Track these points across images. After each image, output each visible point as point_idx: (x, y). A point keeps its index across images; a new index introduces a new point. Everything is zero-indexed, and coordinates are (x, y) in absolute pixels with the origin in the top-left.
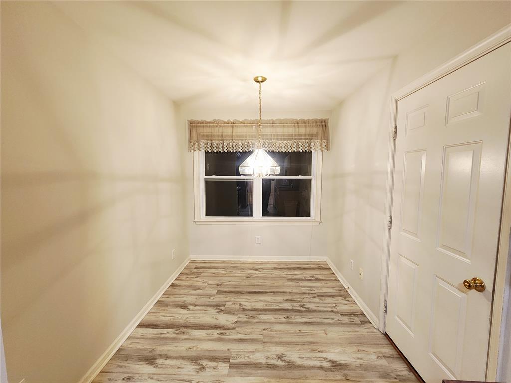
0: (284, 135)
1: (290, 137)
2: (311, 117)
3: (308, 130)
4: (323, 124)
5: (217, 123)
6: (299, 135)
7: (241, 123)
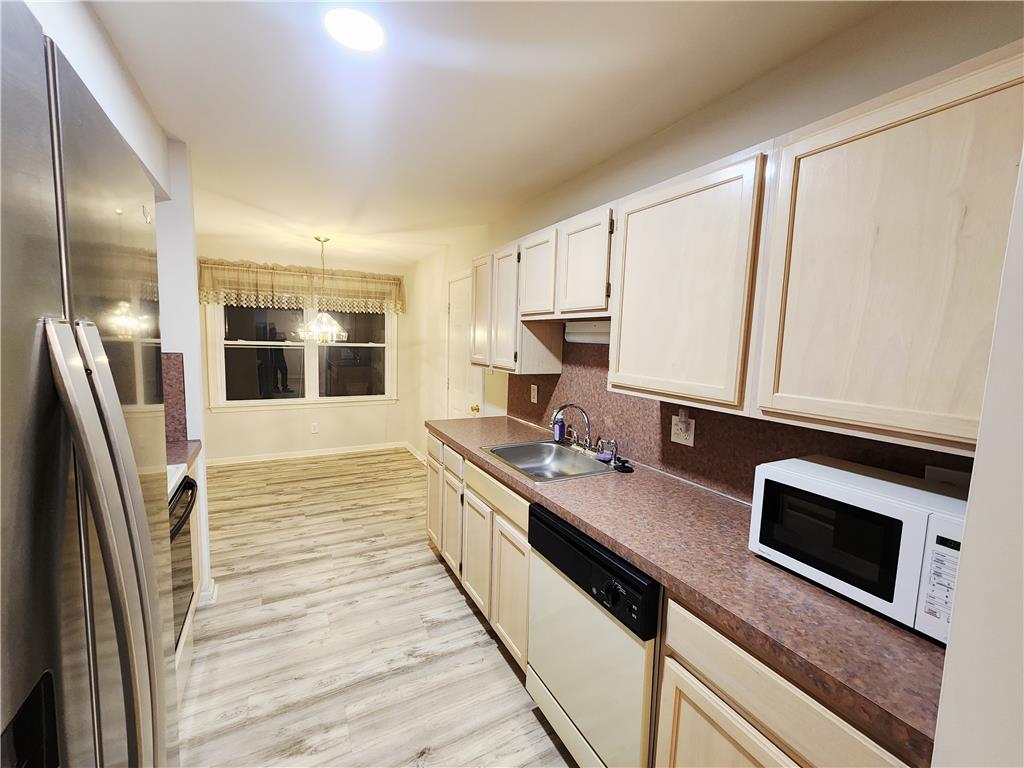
0: (348, 291)
1: (355, 294)
2: (383, 272)
3: (379, 288)
4: (398, 282)
5: (247, 267)
6: (368, 292)
7: (285, 270)
